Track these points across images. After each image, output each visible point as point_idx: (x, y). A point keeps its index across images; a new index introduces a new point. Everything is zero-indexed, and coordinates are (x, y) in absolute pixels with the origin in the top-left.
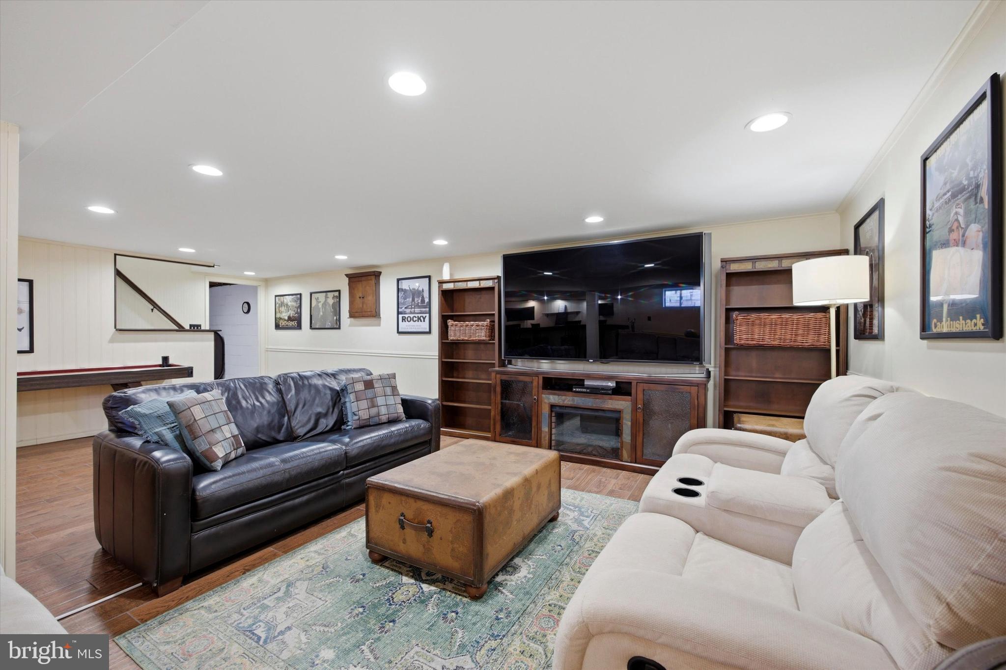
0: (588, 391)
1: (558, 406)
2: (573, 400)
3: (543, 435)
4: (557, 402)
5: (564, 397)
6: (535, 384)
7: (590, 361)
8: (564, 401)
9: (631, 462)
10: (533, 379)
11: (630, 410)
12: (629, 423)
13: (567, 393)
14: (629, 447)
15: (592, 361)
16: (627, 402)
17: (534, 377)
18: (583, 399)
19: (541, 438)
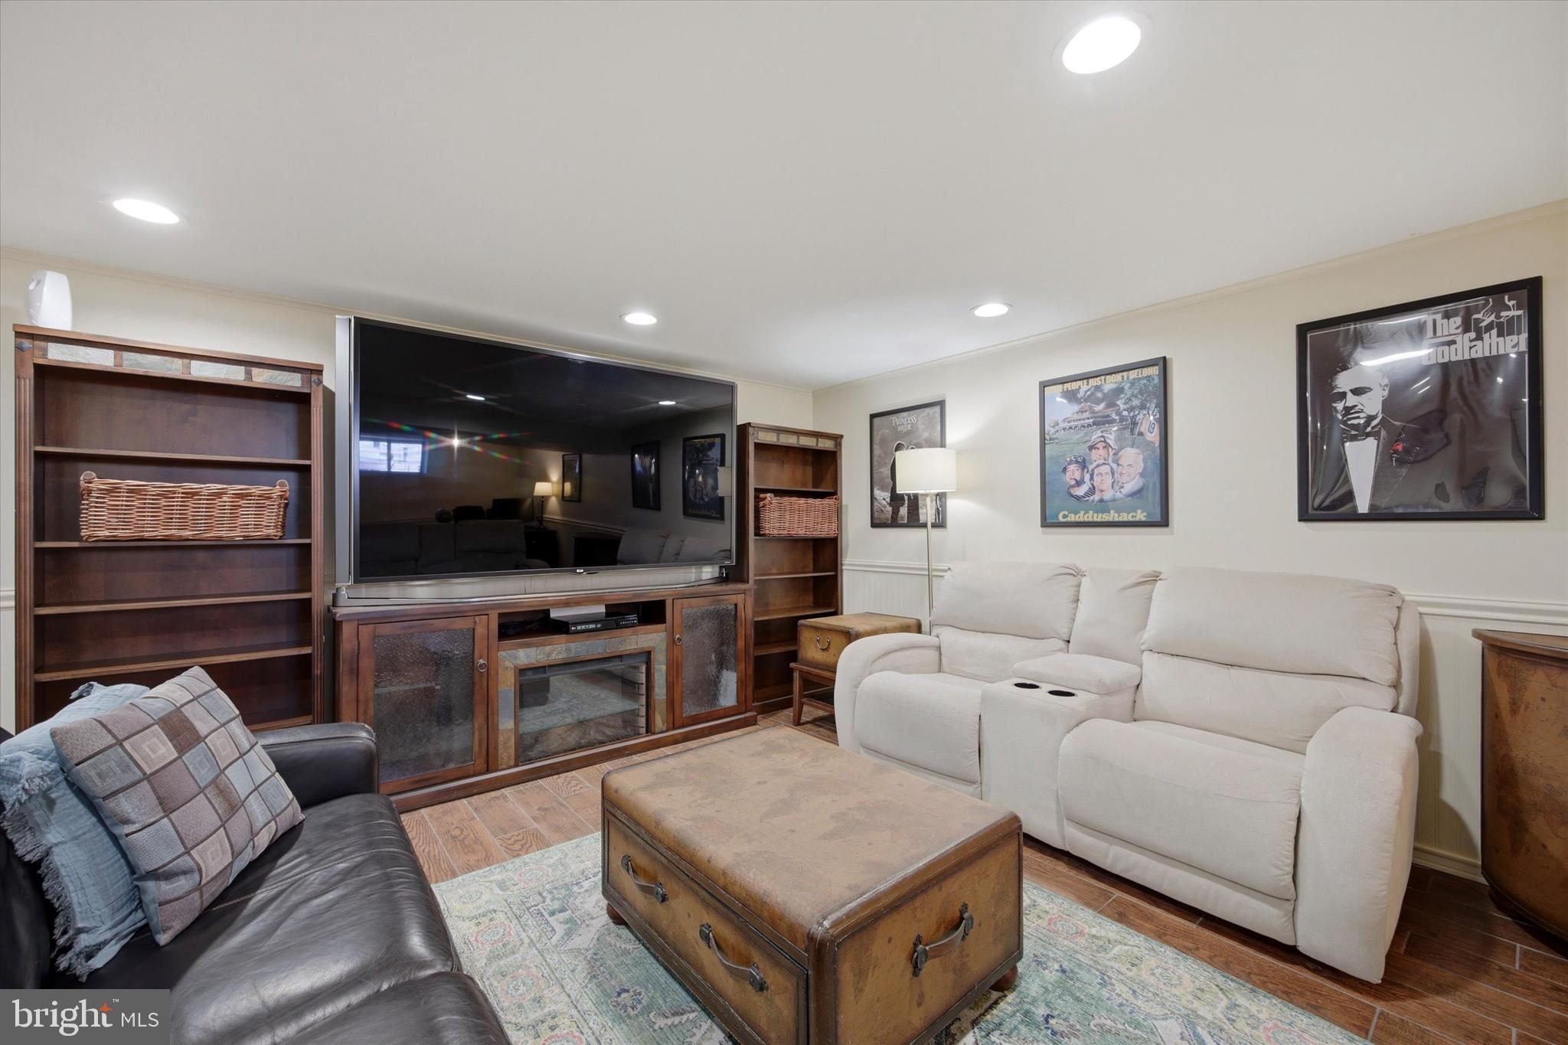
0: (599, 626)
1: (530, 669)
2: (568, 650)
3: (501, 739)
4: (533, 661)
5: (547, 648)
6: (480, 631)
7: (578, 571)
8: (549, 655)
9: (667, 731)
10: (475, 622)
11: (664, 646)
12: (664, 667)
13: (556, 637)
14: (664, 705)
15: (582, 571)
16: (660, 634)
17: (477, 619)
18: (588, 642)
19: (496, 748)
